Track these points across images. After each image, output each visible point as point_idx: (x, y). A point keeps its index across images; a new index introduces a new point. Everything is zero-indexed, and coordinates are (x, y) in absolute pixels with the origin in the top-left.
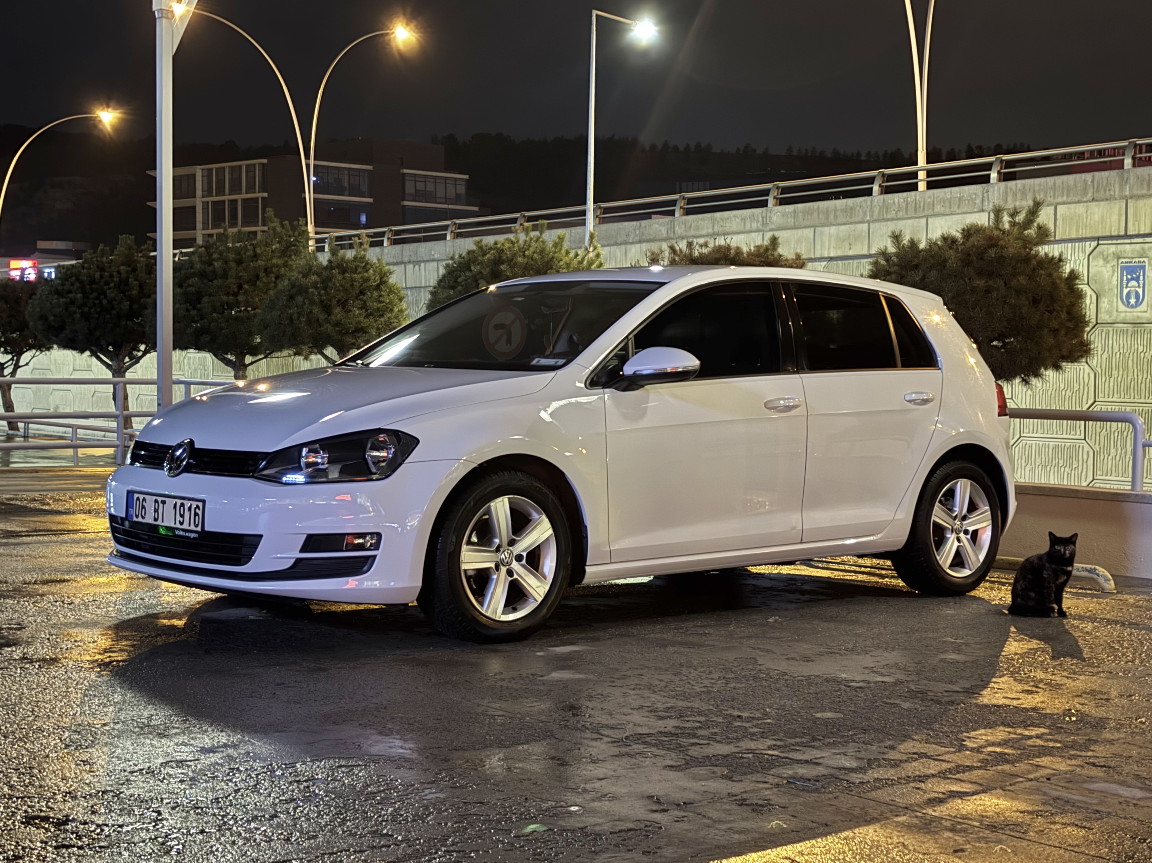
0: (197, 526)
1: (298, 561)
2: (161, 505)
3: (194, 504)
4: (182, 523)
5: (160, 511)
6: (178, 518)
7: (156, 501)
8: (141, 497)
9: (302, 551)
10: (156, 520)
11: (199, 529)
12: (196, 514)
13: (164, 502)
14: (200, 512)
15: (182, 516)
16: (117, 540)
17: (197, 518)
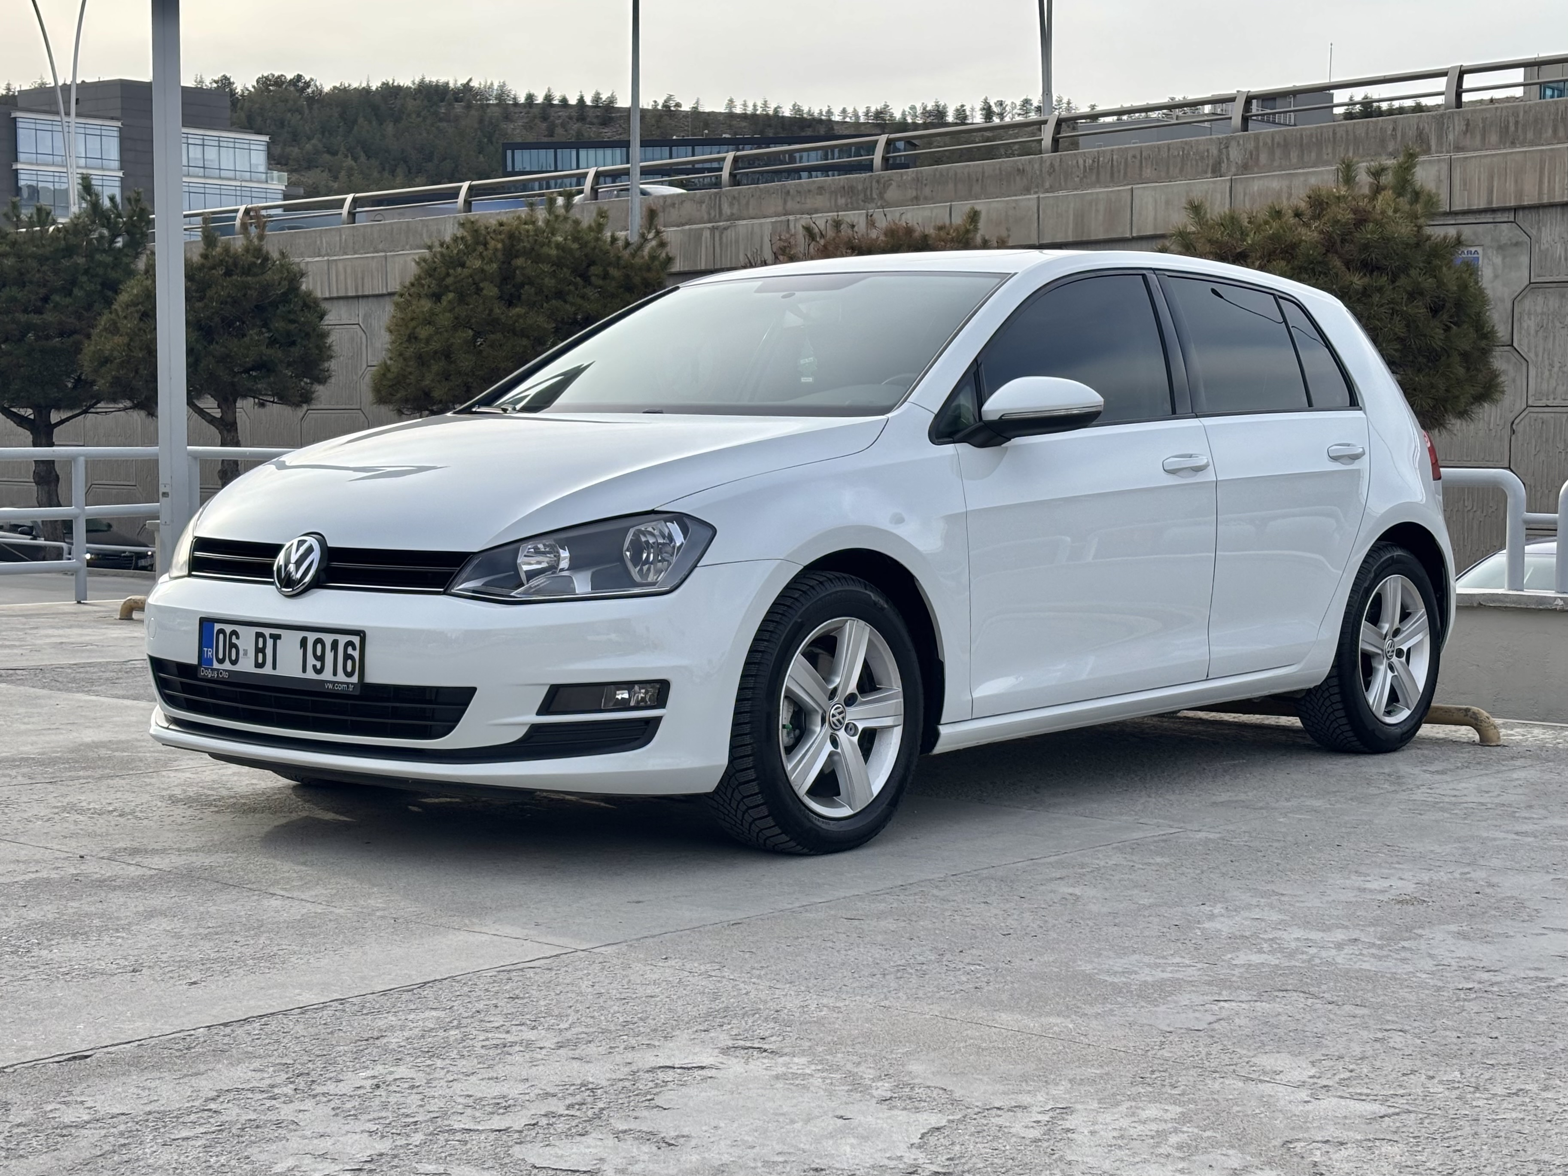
0: (349, 675)
1: (535, 729)
2: (270, 642)
3: (343, 639)
4: (319, 671)
5: (269, 651)
6: (311, 661)
7: (259, 635)
8: (228, 628)
9: (540, 713)
10: (258, 665)
11: (355, 679)
12: (347, 657)
13: (276, 638)
14: (356, 654)
15: (321, 658)
16: (170, 700)
17: (349, 663)
